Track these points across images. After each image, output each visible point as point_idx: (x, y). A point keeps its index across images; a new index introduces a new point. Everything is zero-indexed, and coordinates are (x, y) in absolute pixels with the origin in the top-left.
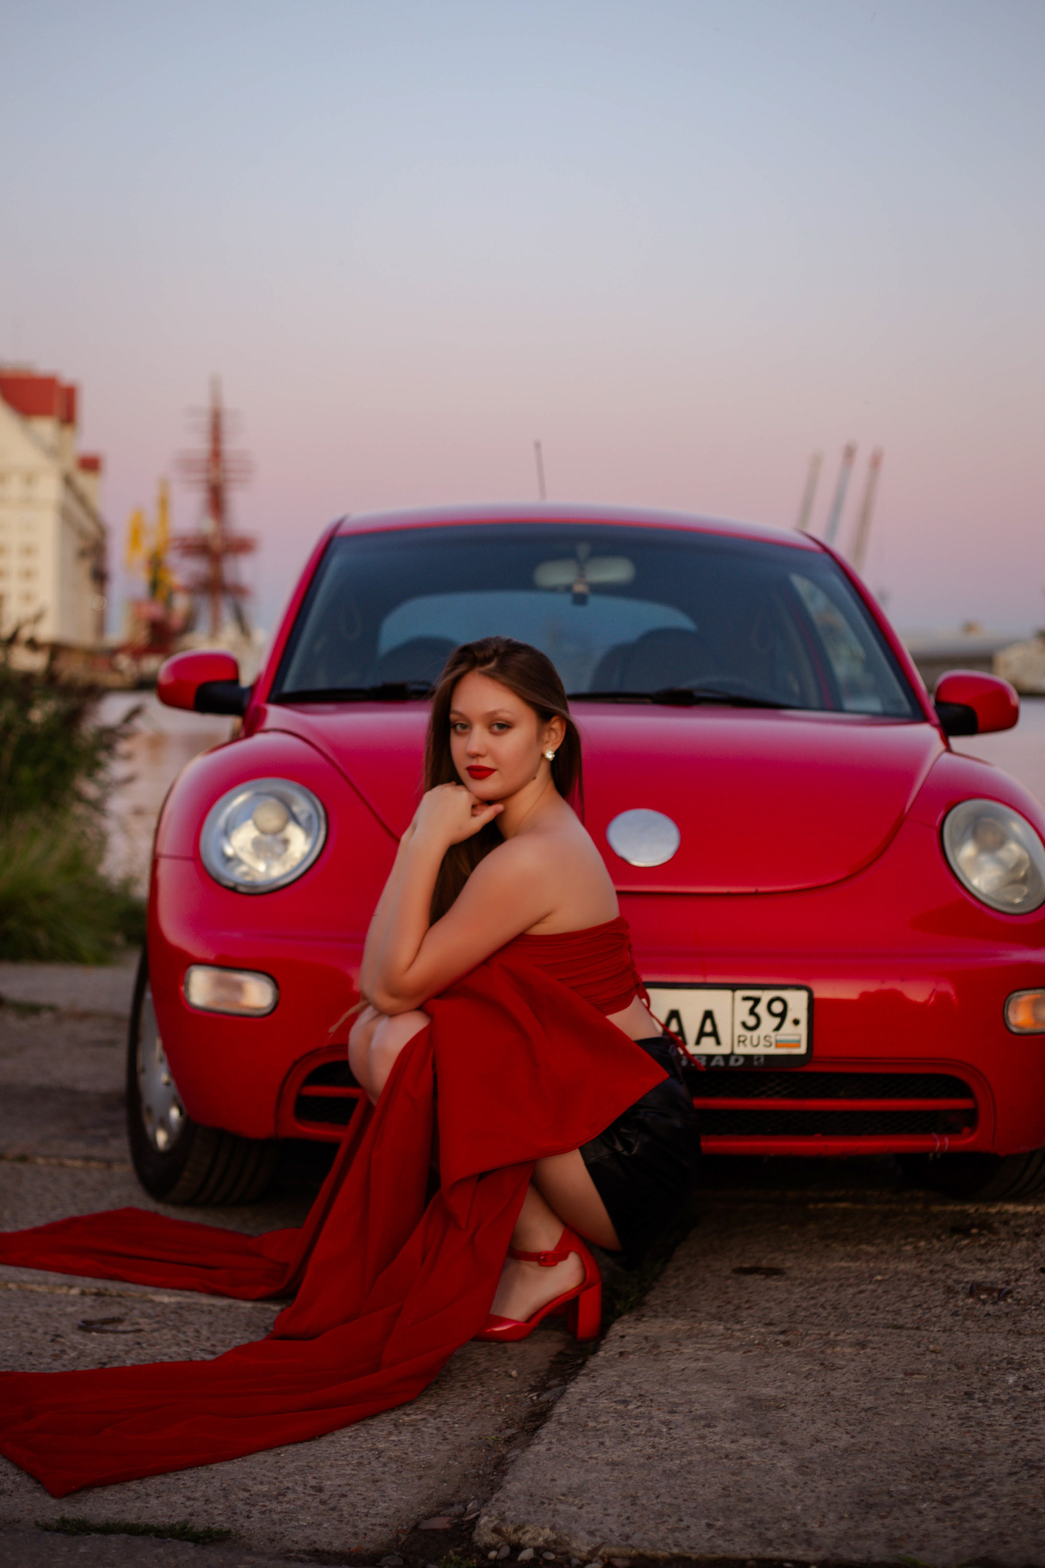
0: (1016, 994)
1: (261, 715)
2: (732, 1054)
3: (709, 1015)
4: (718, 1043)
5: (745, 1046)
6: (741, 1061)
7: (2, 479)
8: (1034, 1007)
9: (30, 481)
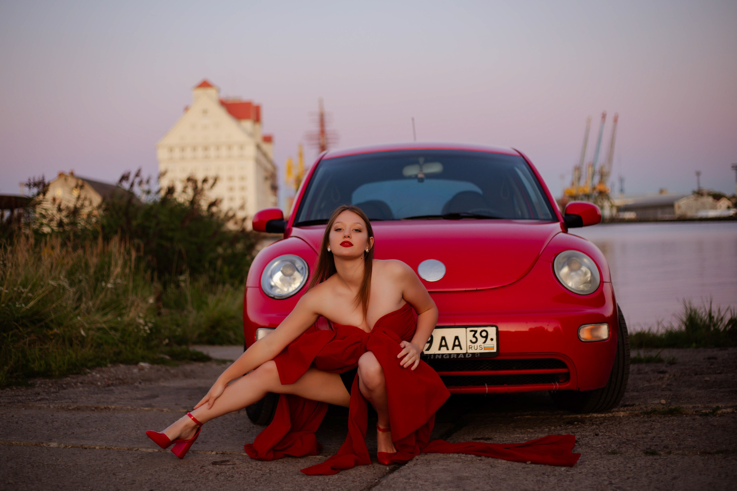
0: (583, 326)
1: (290, 231)
2: (467, 353)
3: (457, 338)
4: (461, 349)
5: (472, 349)
6: (470, 355)
7: (230, 148)
8: (590, 332)
9: (242, 148)
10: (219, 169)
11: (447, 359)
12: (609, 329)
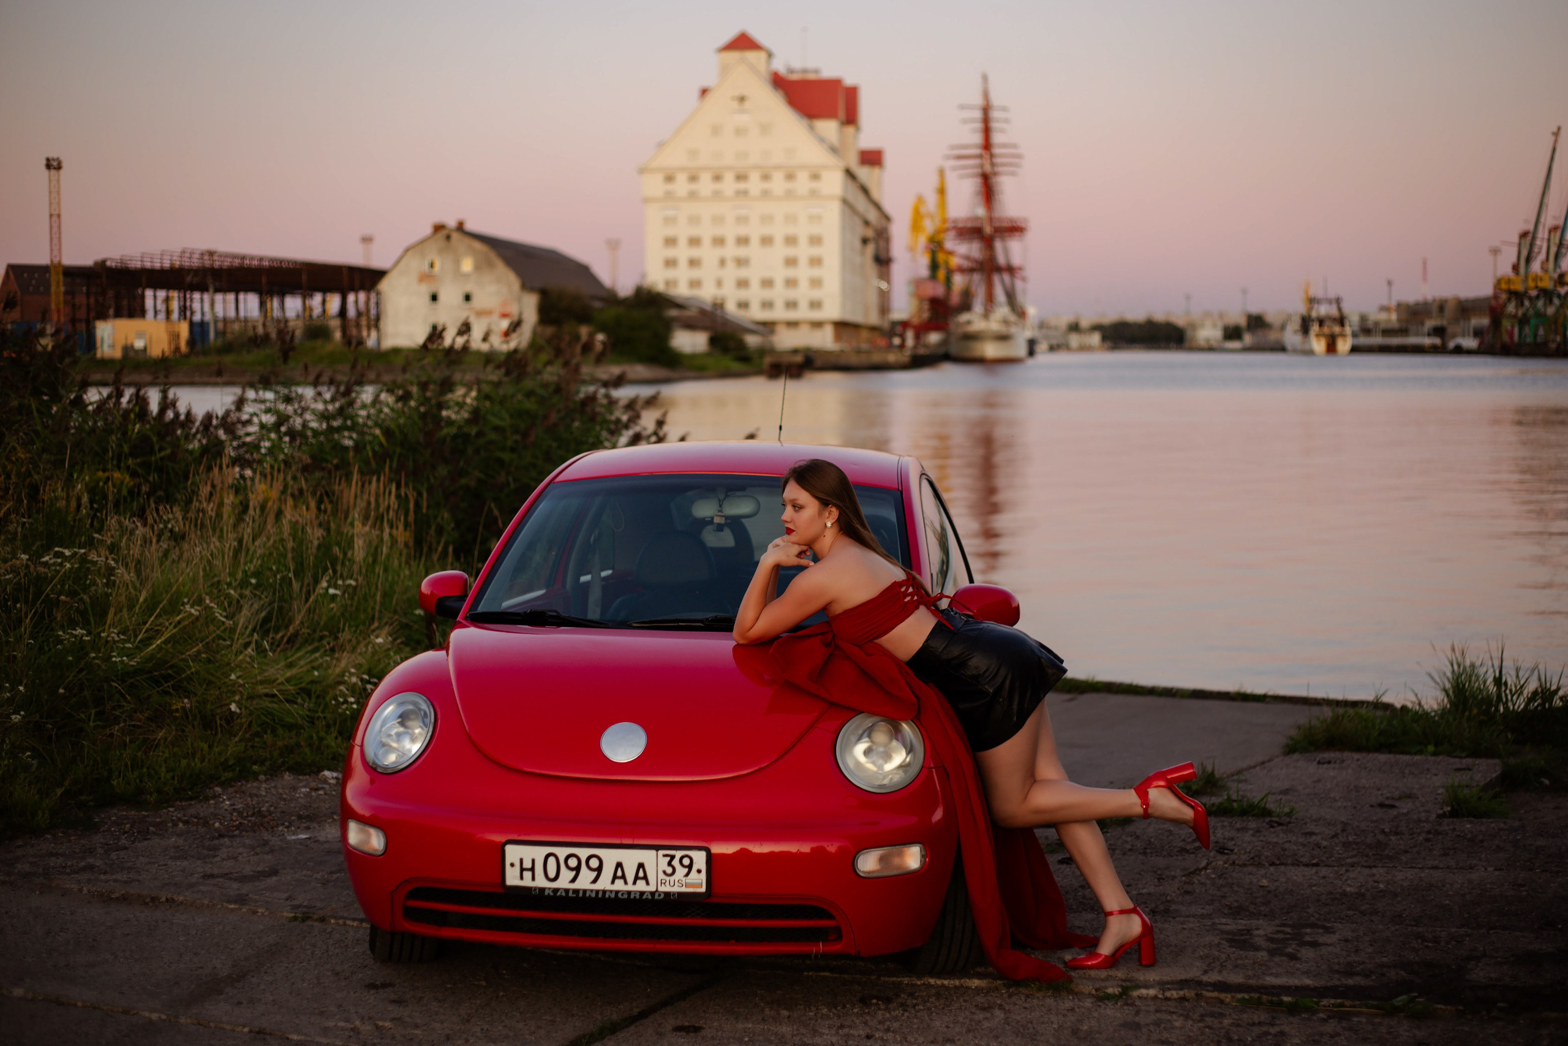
0: (865, 852)
2: (657, 891)
3: (641, 866)
4: (648, 883)
5: (666, 886)
6: (662, 896)
7: (790, 177)
8: (882, 859)
9: (815, 177)
10: (766, 219)
11: (624, 899)
12: (923, 853)
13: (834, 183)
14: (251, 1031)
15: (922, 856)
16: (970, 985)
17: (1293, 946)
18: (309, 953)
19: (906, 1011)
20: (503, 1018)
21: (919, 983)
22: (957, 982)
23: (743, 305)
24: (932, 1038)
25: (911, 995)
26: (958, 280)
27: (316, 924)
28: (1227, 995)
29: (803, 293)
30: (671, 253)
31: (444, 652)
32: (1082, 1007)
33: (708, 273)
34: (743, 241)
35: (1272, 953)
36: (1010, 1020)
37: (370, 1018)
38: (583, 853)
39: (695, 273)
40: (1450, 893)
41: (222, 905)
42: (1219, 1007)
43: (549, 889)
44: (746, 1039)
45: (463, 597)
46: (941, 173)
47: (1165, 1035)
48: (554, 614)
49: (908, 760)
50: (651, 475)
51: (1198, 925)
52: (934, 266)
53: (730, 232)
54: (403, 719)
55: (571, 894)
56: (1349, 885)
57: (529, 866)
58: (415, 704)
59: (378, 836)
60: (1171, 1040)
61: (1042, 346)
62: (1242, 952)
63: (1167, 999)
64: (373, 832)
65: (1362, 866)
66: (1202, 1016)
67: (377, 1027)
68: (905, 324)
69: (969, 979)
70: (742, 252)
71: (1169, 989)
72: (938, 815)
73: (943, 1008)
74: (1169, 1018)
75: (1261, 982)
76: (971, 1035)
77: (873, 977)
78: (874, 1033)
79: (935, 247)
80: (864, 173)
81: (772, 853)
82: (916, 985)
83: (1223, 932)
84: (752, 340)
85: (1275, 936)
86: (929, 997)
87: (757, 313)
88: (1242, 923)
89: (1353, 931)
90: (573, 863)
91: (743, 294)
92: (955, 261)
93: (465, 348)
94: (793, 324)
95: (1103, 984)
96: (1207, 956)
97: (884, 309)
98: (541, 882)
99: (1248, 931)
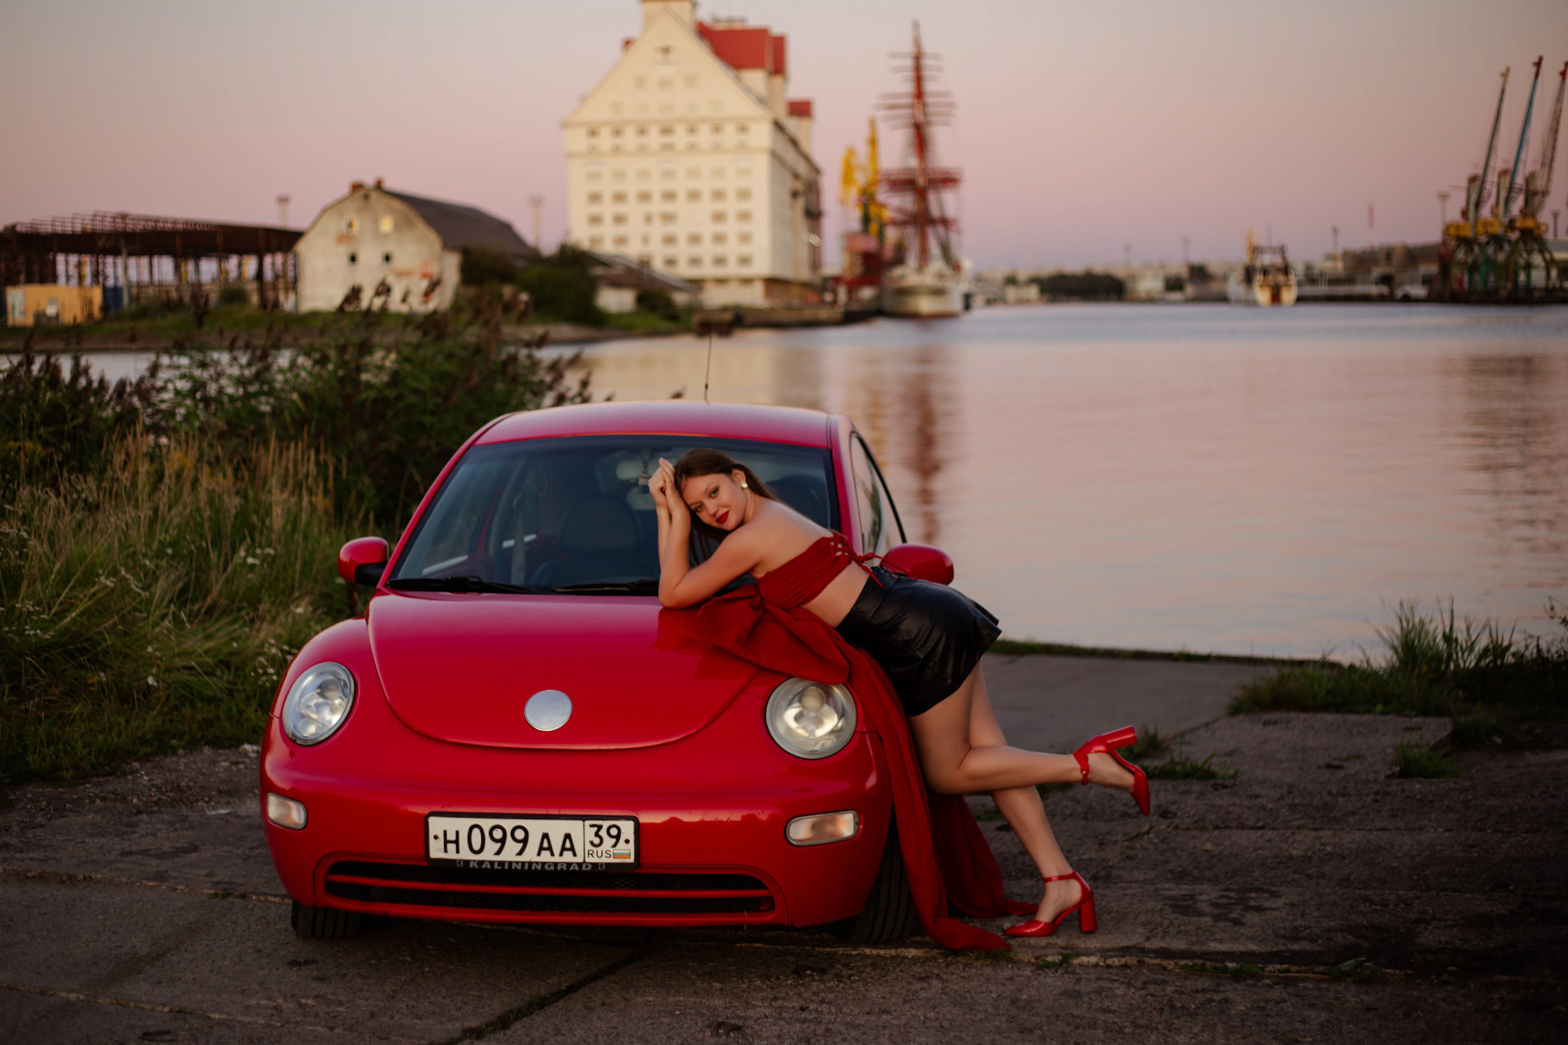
0: (797, 819)
2: (584, 862)
3: (568, 836)
4: (575, 855)
5: (593, 857)
6: (590, 867)
7: (717, 129)
8: (814, 827)
9: (743, 129)
10: (693, 173)
11: (551, 871)
12: (857, 820)
13: (762, 135)
14: (171, 1011)
15: (856, 823)
16: (906, 954)
17: (1238, 911)
18: (230, 929)
19: (841, 982)
20: (429, 994)
21: (854, 953)
22: (893, 952)
23: (671, 262)
24: (868, 1010)
25: (846, 965)
26: (892, 234)
27: (237, 900)
28: (1169, 962)
29: (732, 249)
30: (595, 209)
31: (363, 621)
32: (1022, 975)
33: (634, 229)
34: (669, 196)
35: (1217, 918)
36: (947, 989)
37: (293, 996)
38: (509, 824)
39: (621, 230)
40: (1399, 855)
41: (141, 883)
42: (1162, 974)
43: (474, 861)
44: (678, 1012)
45: (383, 564)
46: (872, 123)
47: (1107, 1003)
48: (476, 580)
49: (840, 724)
50: (575, 437)
51: (1140, 890)
52: (866, 220)
53: (656, 187)
54: (323, 689)
55: (496, 866)
56: (1295, 848)
57: (453, 838)
58: (334, 674)
59: (298, 810)
60: (1112, 1008)
61: (978, 301)
62: (1185, 918)
63: (1109, 967)
64: (293, 805)
65: (1309, 829)
66: (1145, 983)
67: (300, 1005)
68: (837, 280)
69: (906, 948)
70: (669, 207)
71: (1111, 957)
72: (872, 781)
73: (879, 979)
74: (1111, 985)
75: (1204, 948)
76: (907, 1006)
77: (807, 948)
78: (808, 1005)
79: (867, 199)
80: (793, 125)
81: (702, 822)
82: (851, 955)
83: (1166, 898)
84: (680, 298)
85: (1219, 901)
86: (865, 967)
87: (684, 270)
88: (1185, 889)
89: (1299, 895)
90: (498, 834)
91: (670, 251)
92: (888, 214)
93: (384, 309)
94: (721, 281)
95: (1043, 952)
96: (1150, 923)
97: (815, 263)
98: (465, 854)
99: (1192, 896)
